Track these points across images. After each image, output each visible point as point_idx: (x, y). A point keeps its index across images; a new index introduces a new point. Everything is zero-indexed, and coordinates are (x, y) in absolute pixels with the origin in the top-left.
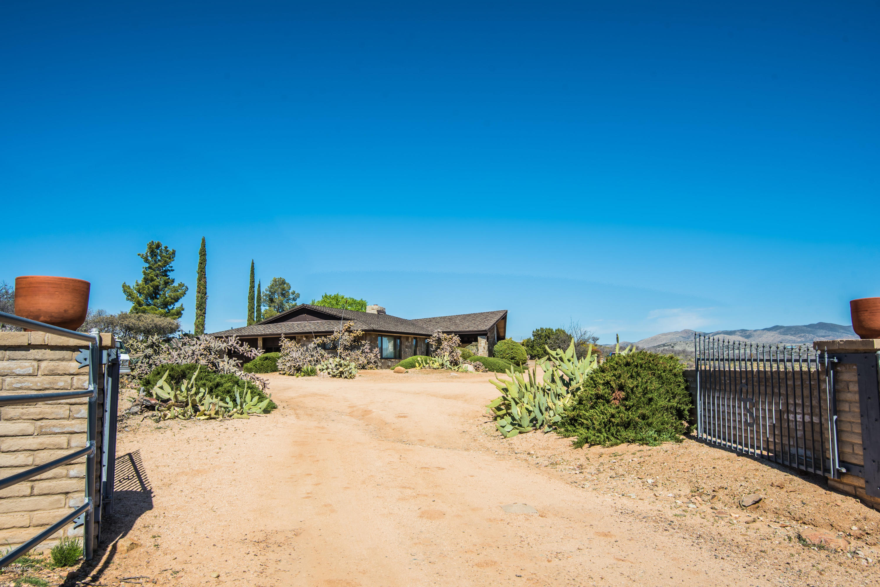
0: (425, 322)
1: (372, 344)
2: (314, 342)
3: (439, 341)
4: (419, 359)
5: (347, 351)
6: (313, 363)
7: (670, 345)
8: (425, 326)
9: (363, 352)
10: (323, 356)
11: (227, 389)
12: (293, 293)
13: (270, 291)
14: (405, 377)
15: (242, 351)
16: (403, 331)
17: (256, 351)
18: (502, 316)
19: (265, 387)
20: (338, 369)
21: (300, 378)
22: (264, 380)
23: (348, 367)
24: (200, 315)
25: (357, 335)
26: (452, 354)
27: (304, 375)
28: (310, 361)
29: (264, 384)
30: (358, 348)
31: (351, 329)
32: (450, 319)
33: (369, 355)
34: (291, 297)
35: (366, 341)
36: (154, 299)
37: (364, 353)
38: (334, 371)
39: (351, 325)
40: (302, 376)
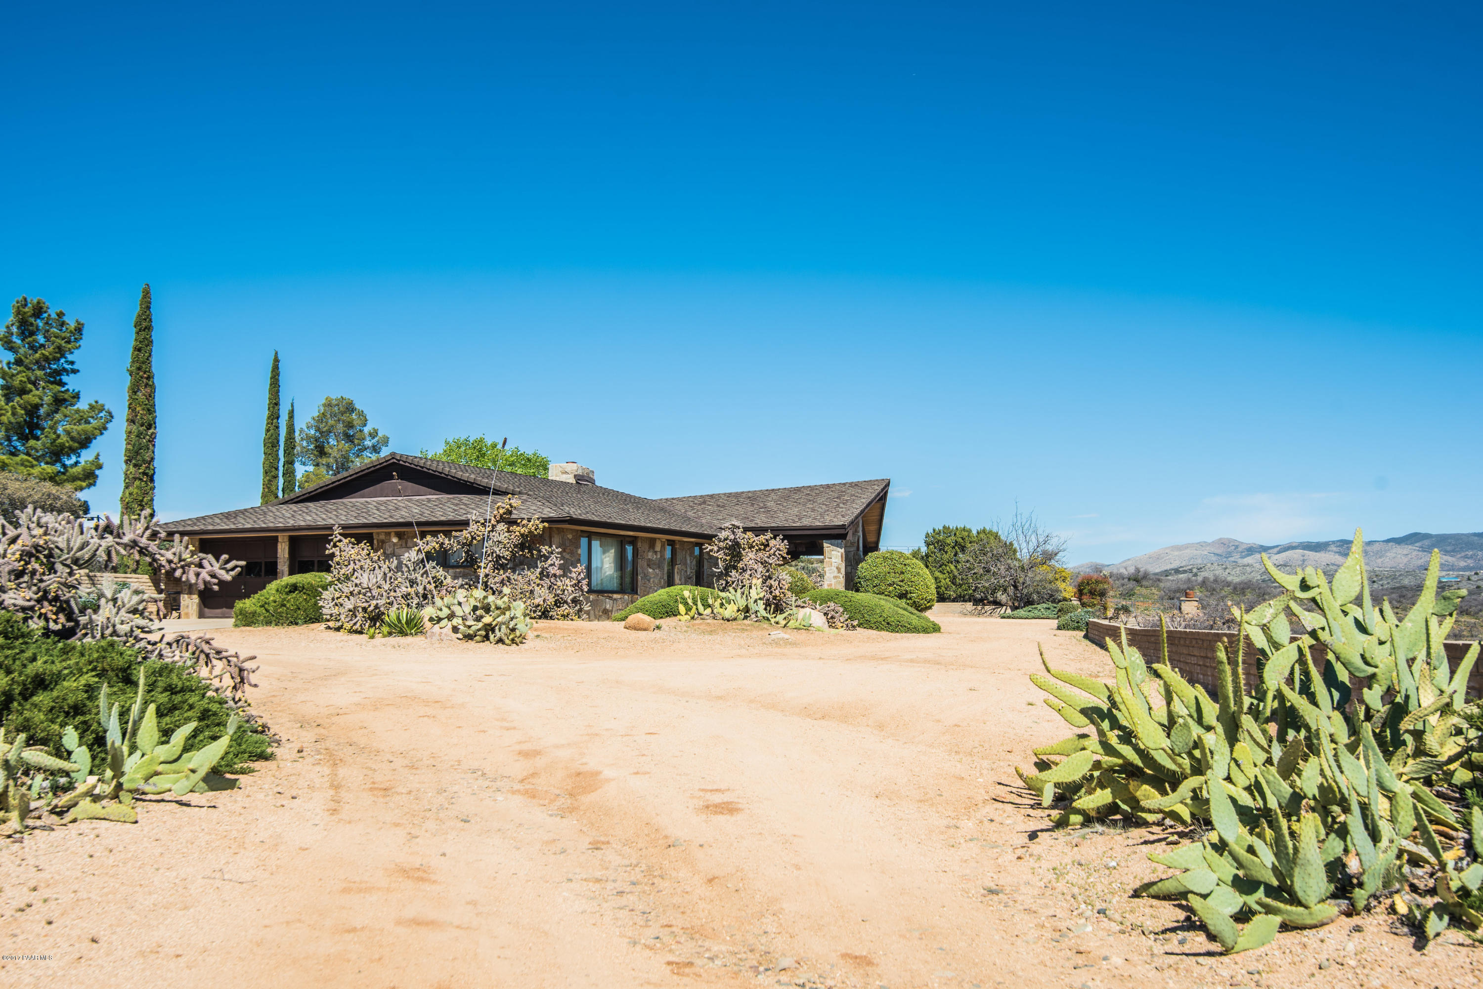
0: (691, 504)
1: (567, 556)
2: (417, 548)
3: (735, 551)
4: (686, 594)
5: (502, 572)
6: (416, 601)
7: (1191, 571)
8: (690, 514)
9: (544, 575)
10: (439, 584)
11: (71, 700)
12: (374, 434)
13: (318, 429)
14: (655, 641)
15: (170, 562)
16: (643, 524)
17: (217, 565)
18: (879, 494)
19: (242, 681)
20: (479, 619)
21: (379, 639)
22: (241, 658)
23: (508, 613)
24: (135, 479)
25: (530, 532)
26: (767, 583)
27: (390, 634)
28: (406, 597)
29: (241, 670)
30: (532, 565)
31: (513, 516)
32: (753, 498)
33: (559, 583)
34: (368, 443)
35: (550, 547)
36: (27, 440)
37: (548, 576)
38: (469, 623)
39: (514, 505)
40: (384, 636)
